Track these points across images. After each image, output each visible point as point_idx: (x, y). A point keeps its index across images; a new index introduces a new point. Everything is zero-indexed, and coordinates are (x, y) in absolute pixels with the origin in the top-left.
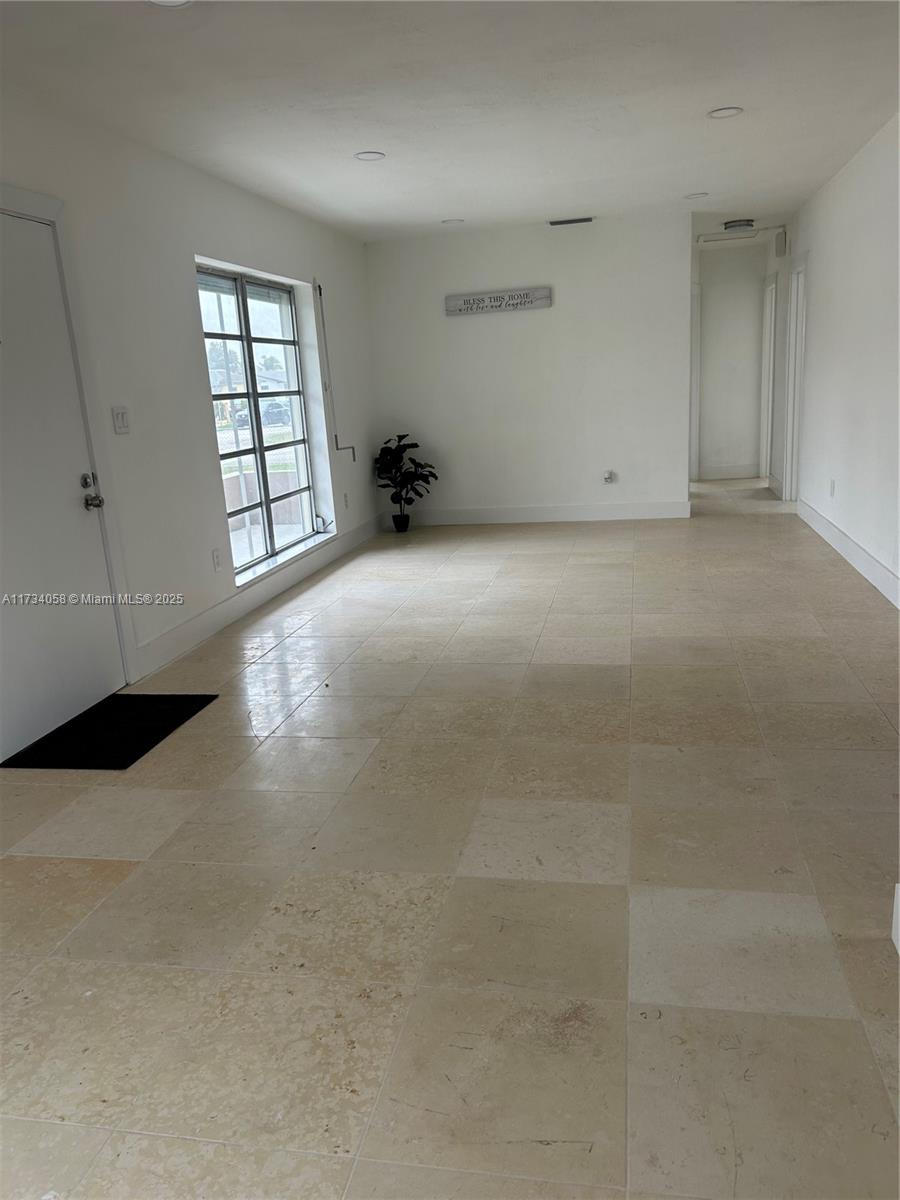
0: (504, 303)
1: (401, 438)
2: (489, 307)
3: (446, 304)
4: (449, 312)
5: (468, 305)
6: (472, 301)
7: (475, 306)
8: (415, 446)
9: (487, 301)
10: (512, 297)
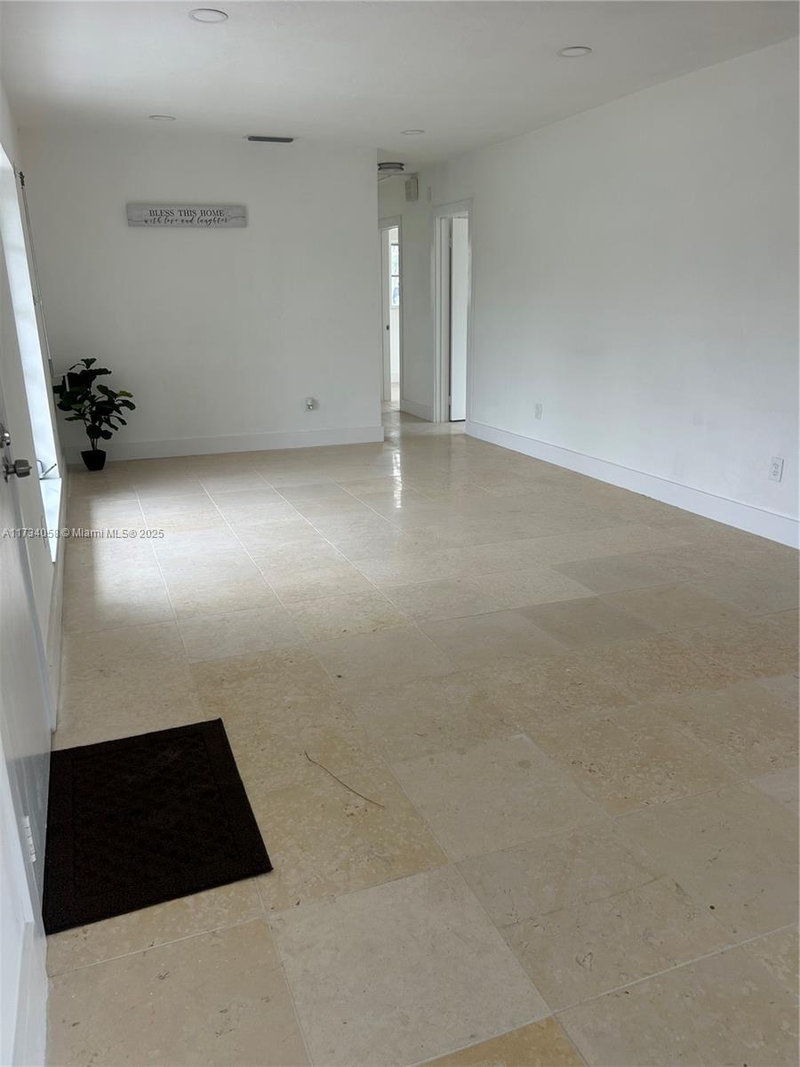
0: (196, 218)
1: (89, 362)
2: (179, 222)
3: (127, 212)
4: (132, 222)
5: (156, 216)
6: (159, 213)
7: (163, 218)
8: (105, 372)
9: (177, 215)
10: (204, 213)
